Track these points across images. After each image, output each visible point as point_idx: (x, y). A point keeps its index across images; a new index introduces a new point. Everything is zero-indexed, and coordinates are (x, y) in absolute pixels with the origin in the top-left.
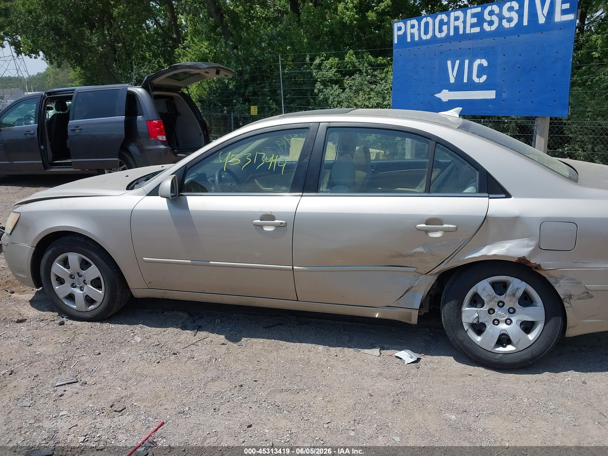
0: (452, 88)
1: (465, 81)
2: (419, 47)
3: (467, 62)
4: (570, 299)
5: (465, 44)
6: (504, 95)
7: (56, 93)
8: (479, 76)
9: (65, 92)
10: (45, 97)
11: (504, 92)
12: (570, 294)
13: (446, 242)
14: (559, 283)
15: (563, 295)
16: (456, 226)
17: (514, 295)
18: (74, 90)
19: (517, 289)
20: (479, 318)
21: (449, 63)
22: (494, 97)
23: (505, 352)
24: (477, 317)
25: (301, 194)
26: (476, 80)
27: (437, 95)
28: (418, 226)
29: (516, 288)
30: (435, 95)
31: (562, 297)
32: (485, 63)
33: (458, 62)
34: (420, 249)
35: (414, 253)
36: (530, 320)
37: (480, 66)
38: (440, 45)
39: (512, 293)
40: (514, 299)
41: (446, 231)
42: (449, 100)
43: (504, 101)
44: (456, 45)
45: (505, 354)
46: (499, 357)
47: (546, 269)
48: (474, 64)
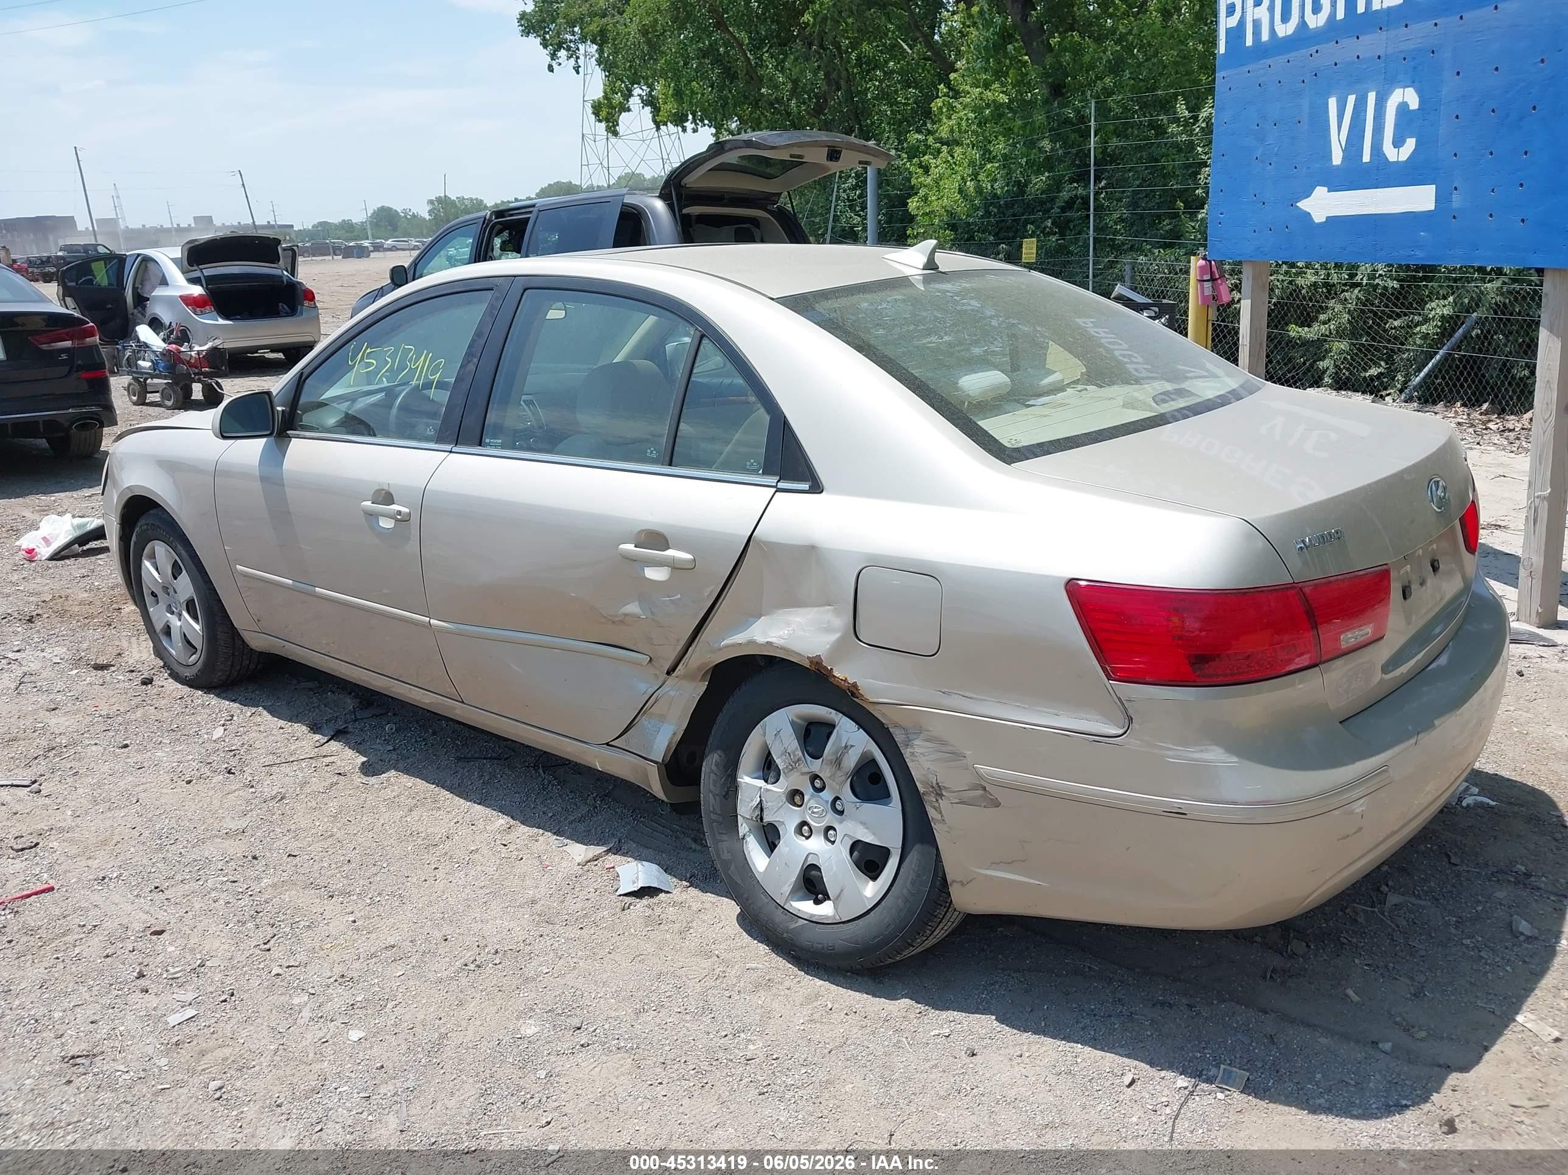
0: (1336, 181)
1: (1366, 158)
2: (1269, 61)
3: (1371, 99)
4: (938, 798)
5: (1370, 44)
6: (1457, 201)
7: (511, 212)
8: (1398, 143)
9: (523, 211)
10: (490, 220)
11: (1456, 189)
12: (937, 784)
13: (679, 596)
14: (912, 746)
15: (922, 782)
16: (689, 557)
17: (838, 762)
18: (533, 206)
19: (846, 747)
20: (762, 810)
21: (1332, 105)
22: (1430, 206)
23: (812, 915)
24: (757, 807)
25: (448, 447)
26: (1391, 153)
27: (1303, 205)
28: (622, 546)
29: (843, 745)
30: (1298, 204)
31: (921, 789)
32: (1413, 100)
33: (1351, 99)
34: (633, 608)
35: (626, 615)
36: (867, 841)
37: (1401, 110)
38: (1313, 50)
39: (834, 757)
40: (839, 773)
41: (675, 566)
42: (1328, 218)
43: (1454, 217)
44: (1349, 48)
45: (814, 922)
46: (797, 925)
47: (871, 700)
48: (1389, 103)
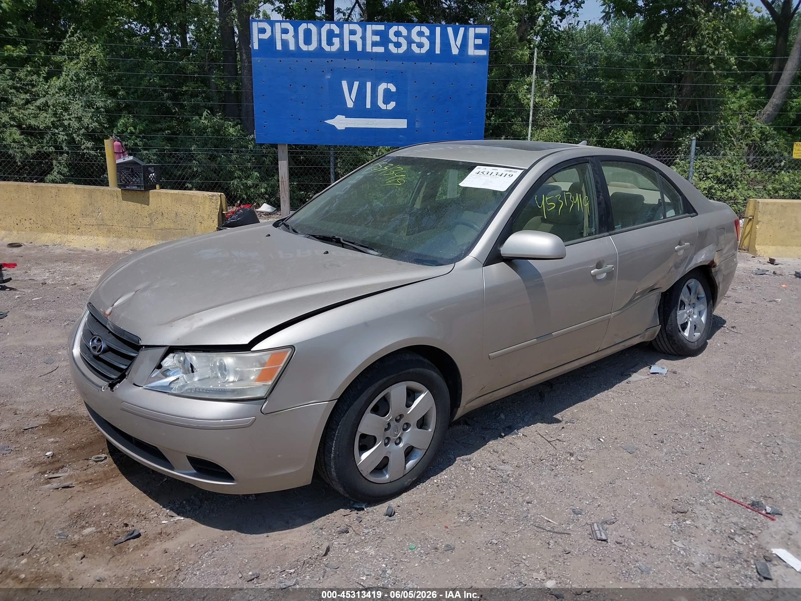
0: (349, 114)
1: (368, 106)
2: (296, 59)
3: (369, 85)
5: (364, 64)
6: (417, 125)
8: (386, 102)
11: (417, 121)
16: (689, 244)
17: (696, 292)
21: (345, 84)
22: (405, 126)
24: (686, 317)
25: (607, 234)
26: (383, 107)
27: (329, 122)
28: (676, 248)
30: (326, 121)
32: (393, 88)
33: (356, 84)
37: (387, 91)
38: (330, 60)
42: (346, 128)
43: (417, 131)
44: (353, 63)
48: (379, 87)
